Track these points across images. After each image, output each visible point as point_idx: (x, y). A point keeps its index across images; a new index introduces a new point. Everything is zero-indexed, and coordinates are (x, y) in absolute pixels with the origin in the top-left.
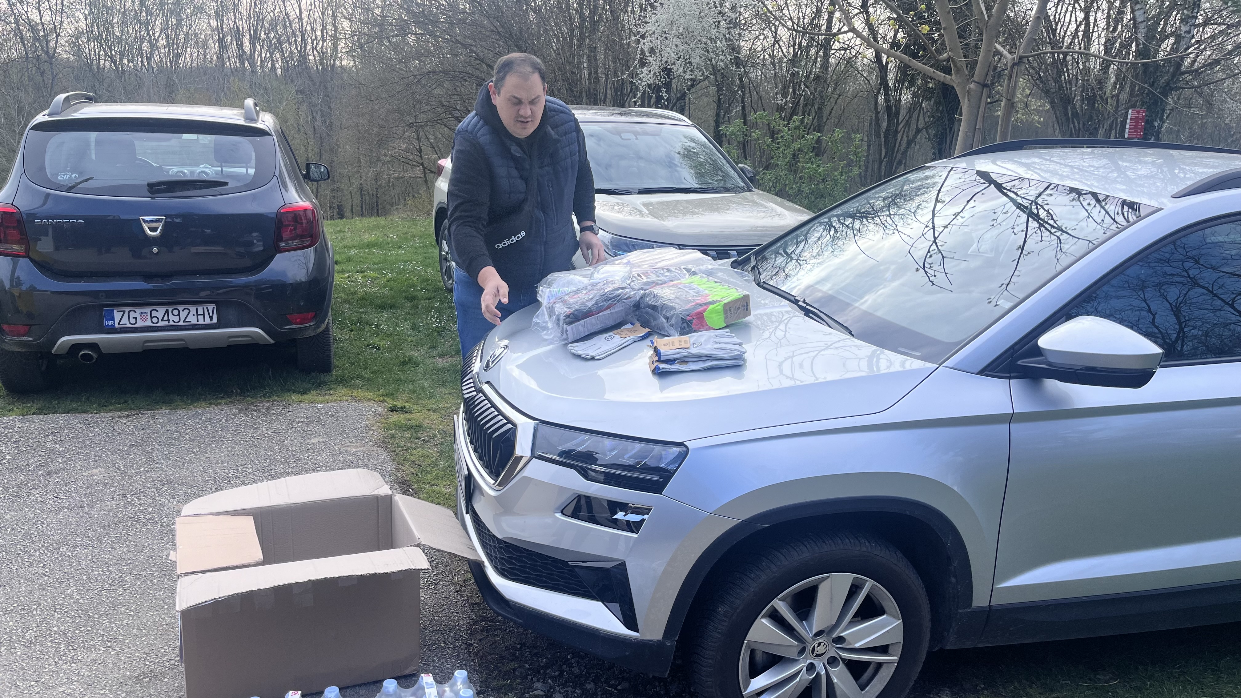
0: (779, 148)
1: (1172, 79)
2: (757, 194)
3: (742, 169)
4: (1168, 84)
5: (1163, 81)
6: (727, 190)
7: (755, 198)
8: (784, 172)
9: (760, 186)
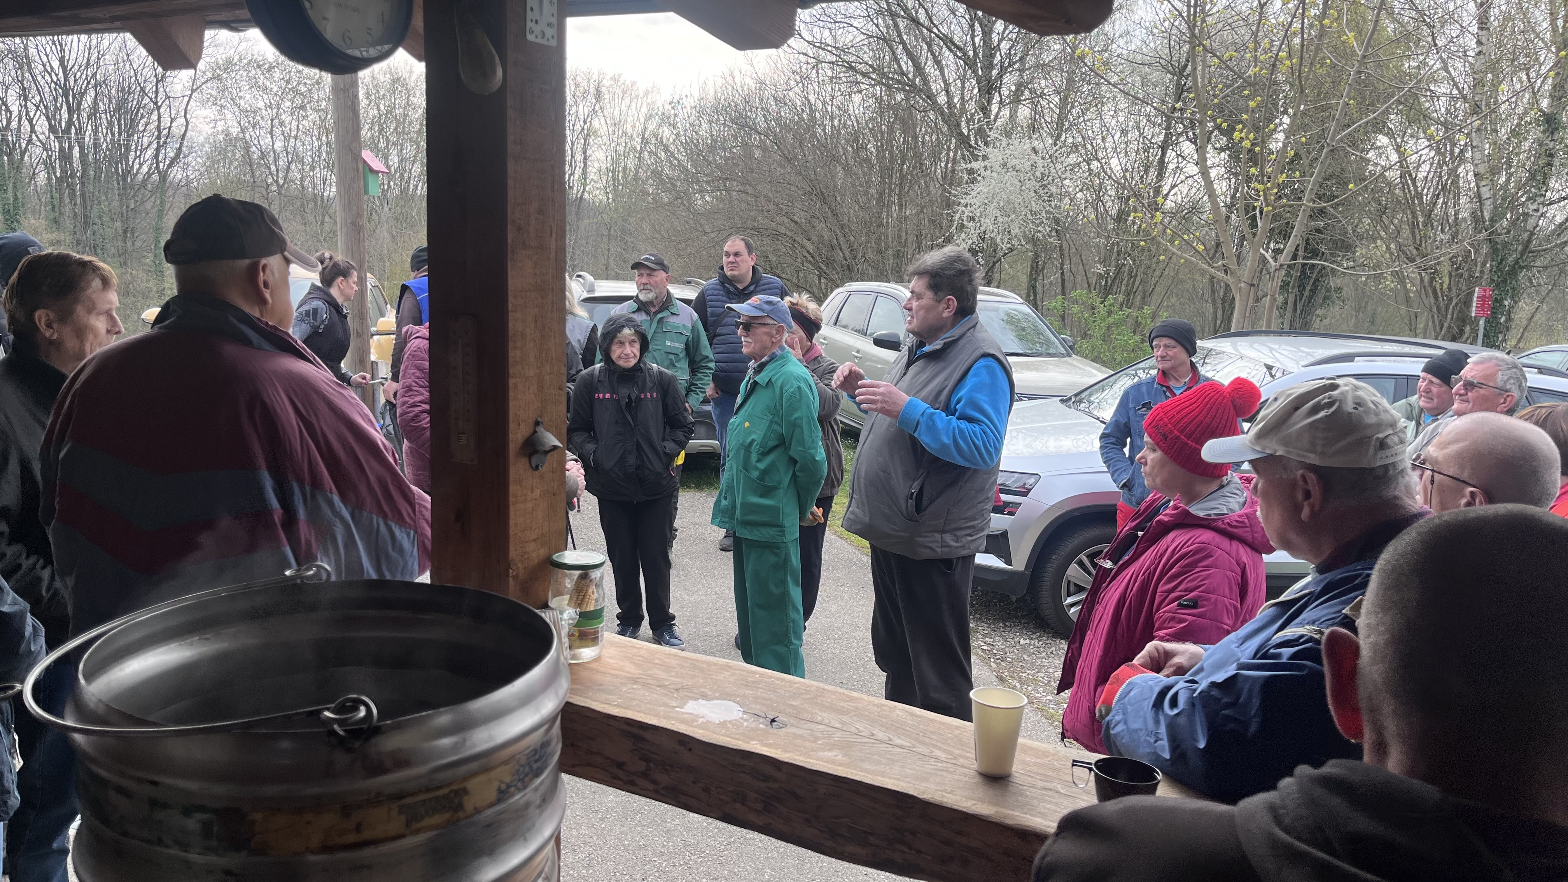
0: (1094, 321)
1: (1522, 257)
2: (1075, 359)
3: (1063, 339)
4: (1517, 262)
5: (1511, 259)
6: (1050, 355)
7: (1075, 363)
8: (1100, 342)
9: (1078, 353)
